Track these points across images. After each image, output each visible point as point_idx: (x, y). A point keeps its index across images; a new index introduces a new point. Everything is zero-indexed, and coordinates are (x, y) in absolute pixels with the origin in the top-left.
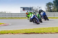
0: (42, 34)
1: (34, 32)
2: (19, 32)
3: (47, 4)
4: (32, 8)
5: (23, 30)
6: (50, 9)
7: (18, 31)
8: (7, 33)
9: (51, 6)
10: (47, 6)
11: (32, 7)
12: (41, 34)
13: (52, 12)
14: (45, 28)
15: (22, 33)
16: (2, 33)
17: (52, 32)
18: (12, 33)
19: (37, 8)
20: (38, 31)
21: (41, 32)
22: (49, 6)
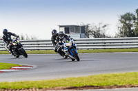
0: (111, 88)
1: (91, 84)
2: (57, 84)
3: (122, 17)
4: (88, 26)
5: (65, 80)
6: (130, 29)
7: (54, 82)
8: (28, 89)
9: (132, 22)
10: (122, 22)
11: (86, 25)
12: (107, 88)
13: (133, 35)
14: (117, 76)
15: (64, 87)
16: (16, 88)
17: (135, 84)
18: (40, 88)
19: (98, 27)
20: (102, 83)
21: (109, 84)
22: (127, 22)
